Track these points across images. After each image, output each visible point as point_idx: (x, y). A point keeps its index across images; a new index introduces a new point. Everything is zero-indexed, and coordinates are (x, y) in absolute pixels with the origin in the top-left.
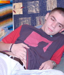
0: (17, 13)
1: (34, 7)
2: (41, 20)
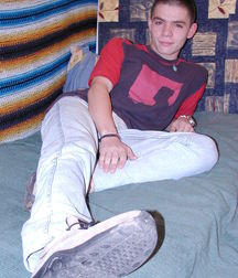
0: (107, 19)
1: (143, 7)
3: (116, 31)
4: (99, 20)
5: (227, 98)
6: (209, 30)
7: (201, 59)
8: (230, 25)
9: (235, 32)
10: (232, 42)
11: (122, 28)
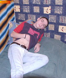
0: (17, 11)
1: (26, 9)
2: (31, 16)
3: (20, 14)
4: (15, 11)
5: (49, 34)
8: (49, 16)
9: (51, 18)
10: (50, 20)
11: (21, 13)
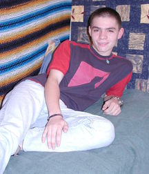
4: (72, 20)
6: (140, 32)
7: (134, 52)
11: (85, 26)
